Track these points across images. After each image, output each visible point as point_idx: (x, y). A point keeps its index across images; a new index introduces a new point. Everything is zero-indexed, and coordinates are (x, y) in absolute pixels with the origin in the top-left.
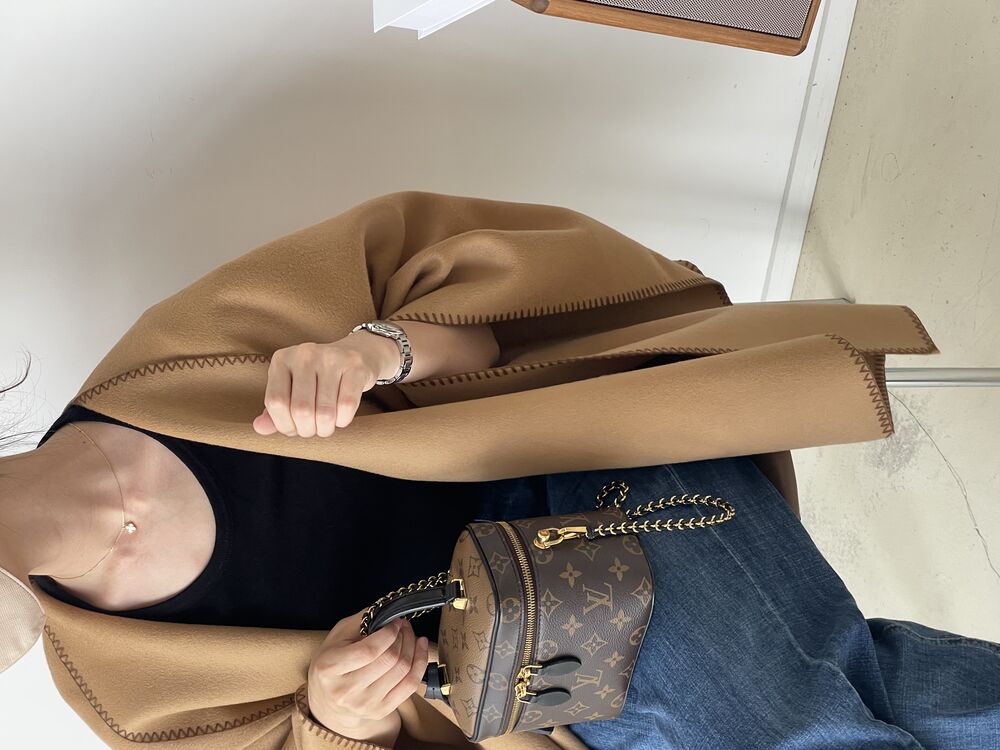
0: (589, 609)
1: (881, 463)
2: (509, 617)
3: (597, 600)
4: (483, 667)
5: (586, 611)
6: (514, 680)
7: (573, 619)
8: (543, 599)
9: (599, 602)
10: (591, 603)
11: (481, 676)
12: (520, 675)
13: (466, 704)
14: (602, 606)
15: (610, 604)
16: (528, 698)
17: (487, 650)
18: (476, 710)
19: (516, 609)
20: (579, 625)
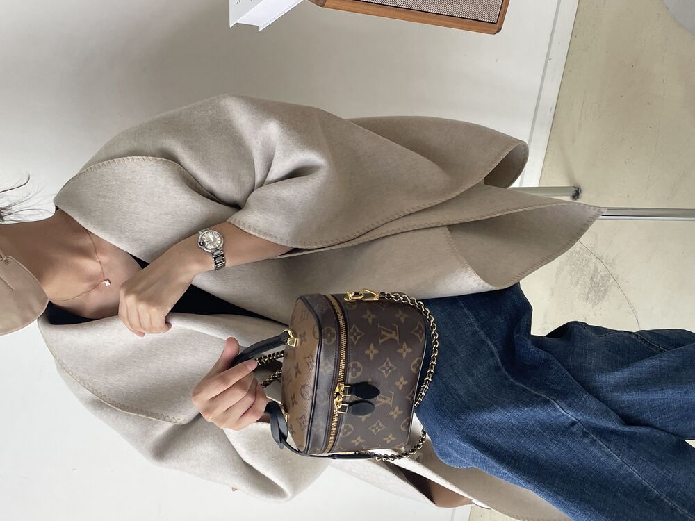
0: (383, 340)
1: (588, 299)
2: (329, 341)
3: (388, 335)
4: (312, 386)
5: (381, 341)
6: (333, 394)
7: (372, 347)
8: (351, 331)
9: (389, 336)
10: (384, 336)
11: (310, 394)
12: (337, 390)
13: (300, 420)
14: (392, 339)
15: (397, 338)
16: (343, 409)
17: (314, 369)
18: (307, 424)
19: (333, 335)
20: (376, 352)
